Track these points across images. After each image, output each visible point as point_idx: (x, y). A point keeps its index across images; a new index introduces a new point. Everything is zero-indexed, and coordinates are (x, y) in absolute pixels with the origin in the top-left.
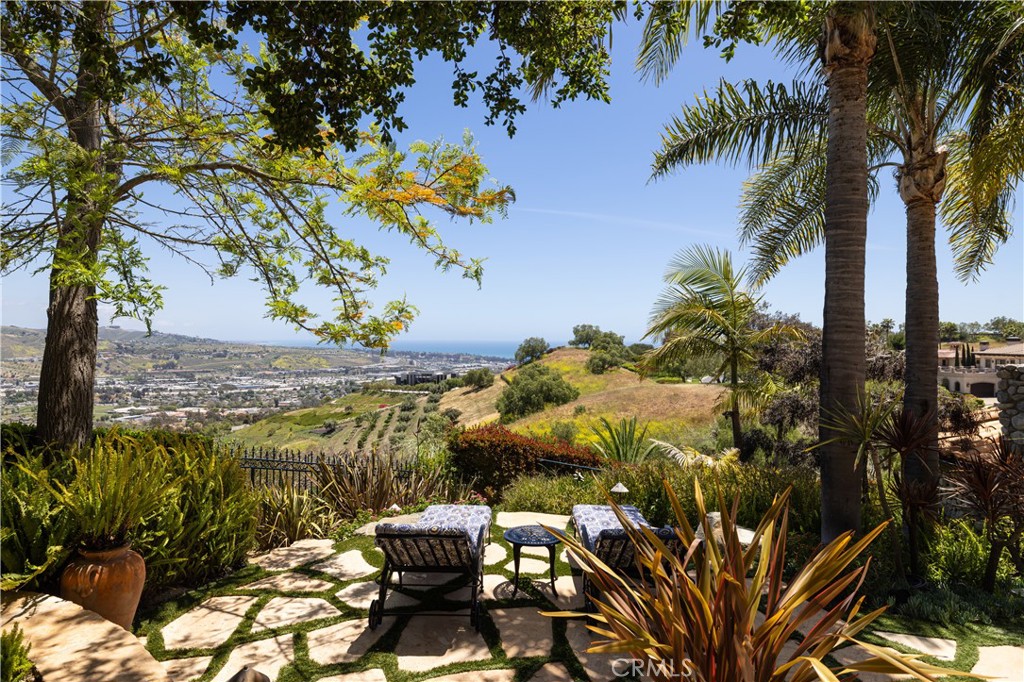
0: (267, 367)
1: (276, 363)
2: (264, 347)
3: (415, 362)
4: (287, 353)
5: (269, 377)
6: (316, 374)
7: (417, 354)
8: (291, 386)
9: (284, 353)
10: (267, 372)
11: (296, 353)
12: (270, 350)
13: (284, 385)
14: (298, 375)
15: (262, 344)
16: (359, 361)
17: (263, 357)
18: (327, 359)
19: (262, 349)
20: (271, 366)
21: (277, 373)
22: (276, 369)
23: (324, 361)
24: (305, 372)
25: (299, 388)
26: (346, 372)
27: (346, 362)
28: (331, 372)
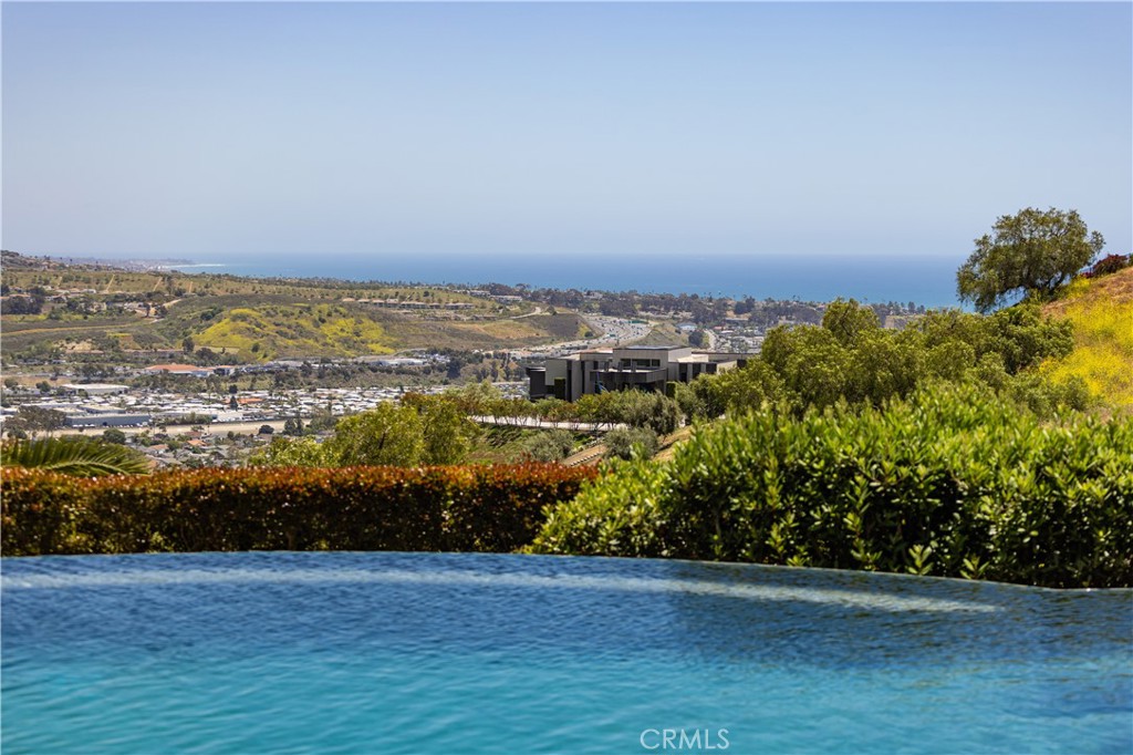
0: (178, 348)
1: (211, 336)
2: (168, 277)
3: (711, 337)
4: (252, 300)
5: (183, 385)
6: (345, 376)
7: (722, 305)
8: (253, 418)
9: (236, 300)
10: (176, 369)
11: (274, 299)
12: (189, 287)
13: (232, 414)
14: (282, 379)
15: (166, 268)
16: (501, 329)
17: (163, 312)
18: (385, 320)
19: (159, 284)
20: (189, 345)
21: (209, 371)
22: (206, 357)
23: (373, 332)
24: (306, 370)
25: (279, 426)
26: (453, 371)
27: (454, 333)
28: (400, 370)
